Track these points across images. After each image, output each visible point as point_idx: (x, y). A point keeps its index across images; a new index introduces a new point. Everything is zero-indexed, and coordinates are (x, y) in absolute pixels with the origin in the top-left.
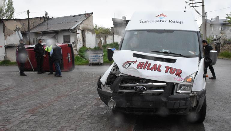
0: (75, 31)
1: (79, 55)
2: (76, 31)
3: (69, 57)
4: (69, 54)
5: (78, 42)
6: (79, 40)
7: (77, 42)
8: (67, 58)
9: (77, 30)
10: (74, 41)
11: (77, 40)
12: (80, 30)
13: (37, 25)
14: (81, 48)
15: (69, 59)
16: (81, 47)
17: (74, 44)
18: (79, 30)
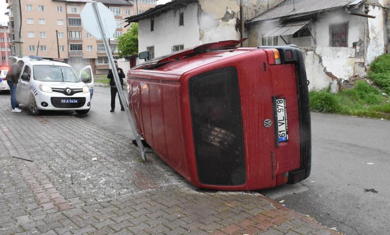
0: (364, 10)
1: (371, 78)
2: (367, 12)
3: (281, 115)
4: (281, 106)
5: (371, 41)
6: (374, 35)
7: (368, 42)
8: (268, 123)
9: (370, 8)
10: (357, 40)
11: (368, 37)
12: (379, 6)
13: (276, 5)
14: (377, 60)
15: (282, 128)
16: (377, 55)
17: (358, 48)
18: (377, 8)
